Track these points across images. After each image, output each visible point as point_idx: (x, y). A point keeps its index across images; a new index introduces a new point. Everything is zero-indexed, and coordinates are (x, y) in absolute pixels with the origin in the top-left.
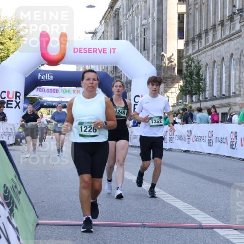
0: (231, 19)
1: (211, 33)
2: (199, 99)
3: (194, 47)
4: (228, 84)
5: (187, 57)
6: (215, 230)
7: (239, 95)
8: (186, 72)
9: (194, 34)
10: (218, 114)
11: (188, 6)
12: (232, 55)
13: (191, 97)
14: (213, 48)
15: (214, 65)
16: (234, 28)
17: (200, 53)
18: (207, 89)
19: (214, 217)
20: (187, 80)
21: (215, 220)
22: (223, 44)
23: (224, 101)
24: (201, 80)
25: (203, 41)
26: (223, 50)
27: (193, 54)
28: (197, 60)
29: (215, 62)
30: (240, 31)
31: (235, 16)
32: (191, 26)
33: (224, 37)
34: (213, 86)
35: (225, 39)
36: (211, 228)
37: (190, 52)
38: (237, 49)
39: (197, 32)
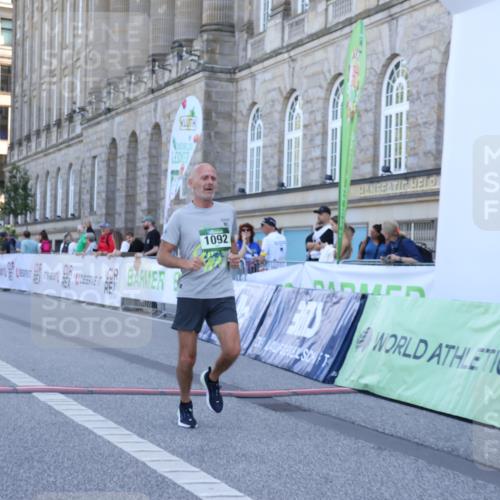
0: (70, 118)
1: (43, 135)
2: (26, 221)
3: (20, 152)
4: (65, 202)
5: (11, 164)
6: (35, 394)
7: (79, 218)
8: (9, 184)
9: (21, 135)
10: (50, 242)
11: (14, 97)
12: (71, 165)
13: (16, 217)
14: (45, 155)
15: (47, 177)
16: (73, 131)
17: (29, 159)
18: (38, 207)
19: (35, 377)
20: (10, 195)
21: (35, 380)
22: (60, 150)
23: (60, 225)
24: (29, 195)
25: (33, 144)
26: (60, 158)
27: (20, 161)
28: (24, 169)
29: (48, 173)
30: (81, 135)
31: (74, 115)
32: (17, 125)
33: (60, 141)
34: (45, 204)
35: (61, 144)
36: (29, 392)
37: (16, 158)
38: (78, 158)
39: (25, 133)
